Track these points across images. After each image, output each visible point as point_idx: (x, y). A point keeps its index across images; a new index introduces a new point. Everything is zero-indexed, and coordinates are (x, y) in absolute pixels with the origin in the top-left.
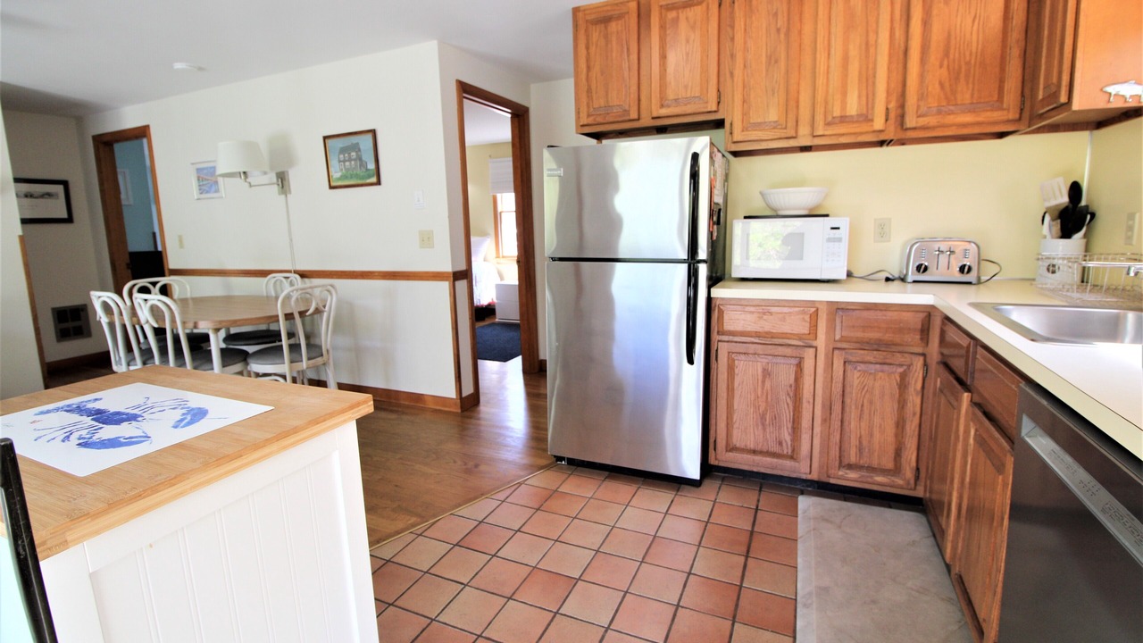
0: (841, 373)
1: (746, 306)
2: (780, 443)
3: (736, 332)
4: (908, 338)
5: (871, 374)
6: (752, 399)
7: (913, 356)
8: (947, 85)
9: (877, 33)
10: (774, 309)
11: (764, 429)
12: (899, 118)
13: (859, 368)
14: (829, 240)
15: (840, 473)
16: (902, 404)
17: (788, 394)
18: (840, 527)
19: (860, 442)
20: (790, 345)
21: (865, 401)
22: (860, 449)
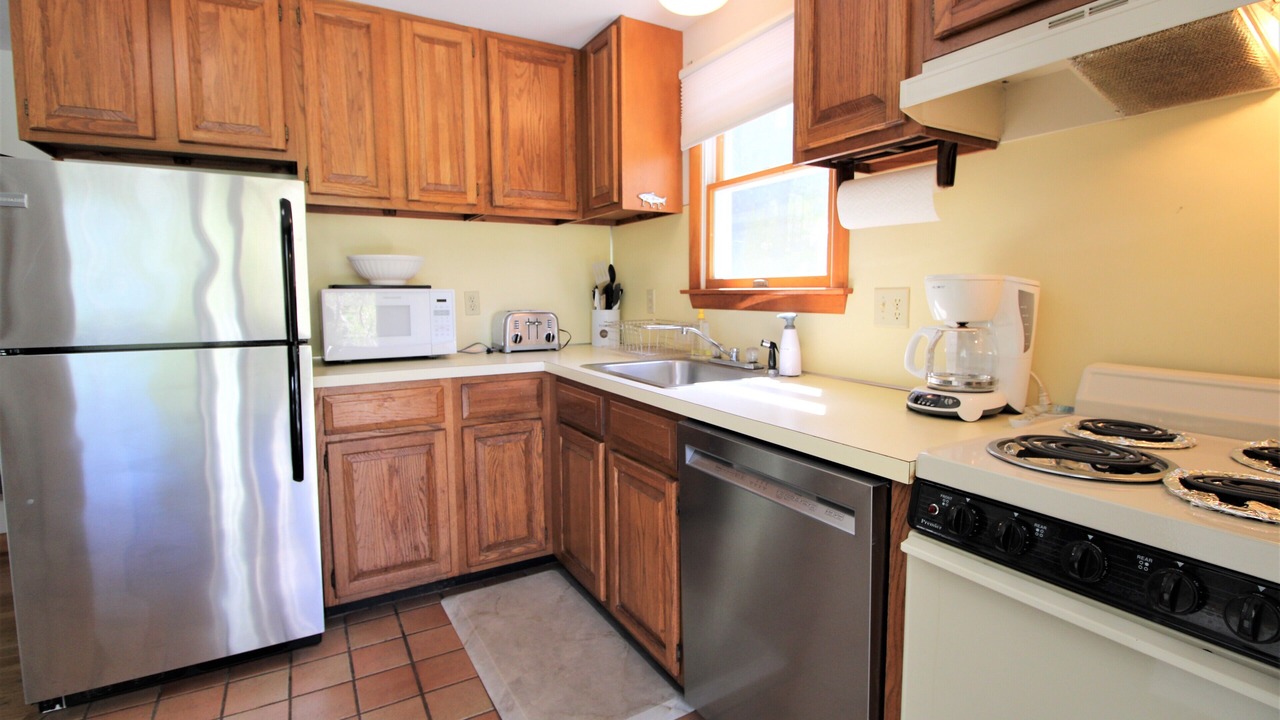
0: (473, 451)
1: (361, 393)
2: (416, 548)
3: (352, 427)
4: (527, 405)
5: (499, 446)
6: (379, 504)
7: (533, 422)
8: (524, 171)
9: (462, 108)
10: (394, 394)
11: (396, 538)
12: (488, 195)
13: (489, 443)
14: (436, 313)
15: (482, 558)
16: (528, 469)
17: (421, 489)
18: (497, 614)
19: (497, 520)
20: (417, 432)
21: (497, 475)
22: (497, 526)
